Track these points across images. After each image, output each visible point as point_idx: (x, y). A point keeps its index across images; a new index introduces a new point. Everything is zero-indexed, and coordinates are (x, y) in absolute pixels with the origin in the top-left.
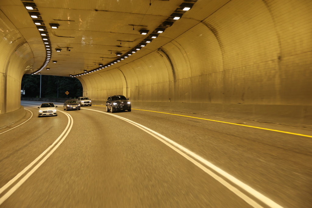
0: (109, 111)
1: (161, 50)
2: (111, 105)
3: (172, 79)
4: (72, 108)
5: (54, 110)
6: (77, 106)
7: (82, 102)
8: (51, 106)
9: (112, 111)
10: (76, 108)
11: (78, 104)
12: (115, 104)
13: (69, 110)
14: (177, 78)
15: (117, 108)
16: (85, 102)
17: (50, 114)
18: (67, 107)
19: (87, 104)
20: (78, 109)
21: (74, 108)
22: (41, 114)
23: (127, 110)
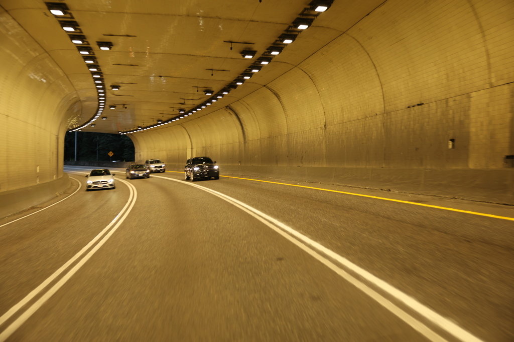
0: (188, 179)
1: (229, 107)
2: (191, 171)
3: (242, 140)
4: (138, 175)
5: (109, 180)
6: (144, 172)
7: (151, 166)
8: (105, 173)
9: (192, 178)
10: (144, 175)
11: (146, 170)
12: (196, 169)
13: (133, 177)
14: (247, 140)
15: (199, 175)
16: (156, 167)
17: (104, 186)
18: (131, 174)
19: (159, 169)
20: (146, 176)
21: (141, 175)
22: (90, 186)
23: (213, 178)
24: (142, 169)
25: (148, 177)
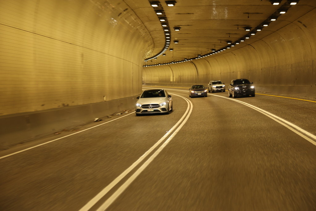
0: (231, 96)
2: (233, 90)
6: (203, 92)
7: (213, 86)
9: (233, 96)
11: (205, 90)
12: (236, 88)
15: (239, 93)
16: (217, 87)
19: (218, 89)
20: (204, 95)
23: (250, 95)
24: (201, 89)
25: (206, 96)
